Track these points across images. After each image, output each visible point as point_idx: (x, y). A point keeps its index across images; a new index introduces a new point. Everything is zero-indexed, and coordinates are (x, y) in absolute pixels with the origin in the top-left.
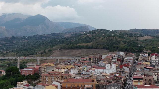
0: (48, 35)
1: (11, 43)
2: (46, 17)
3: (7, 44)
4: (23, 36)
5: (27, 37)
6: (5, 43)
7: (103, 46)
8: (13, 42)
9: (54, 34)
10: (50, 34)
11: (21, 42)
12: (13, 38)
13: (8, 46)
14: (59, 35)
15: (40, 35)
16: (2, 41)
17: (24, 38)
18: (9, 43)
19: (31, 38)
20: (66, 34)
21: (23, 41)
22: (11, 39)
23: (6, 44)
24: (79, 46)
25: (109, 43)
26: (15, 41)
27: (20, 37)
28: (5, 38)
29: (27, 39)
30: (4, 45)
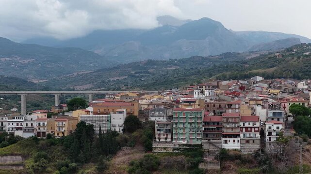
0: (217, 57)
1: (144, 72)
3: (137, 75)
4: (170, 59)
5: (176, 60)
6: (134, 72)
7: (293, 72)
8: (149, 71)
9: (228, 55)
10: (220, 55)
11: (163, 71)
12: (150, 63)
13: (138, 77)
14: (236, 57)
15: (201, 57)
16: (129, 69)
17: (171, 63)
18: (141, 72)
19: (184, 62)
20: (251, 54)
21: (168, 69)
22: (145, 64)
23: (136, 73)
24: (250, 73)
25: (307, 68)
26: (153, 68)
27: (163, 62)
28: (135, 63)
29: (175, 65)
30: (132, 76)
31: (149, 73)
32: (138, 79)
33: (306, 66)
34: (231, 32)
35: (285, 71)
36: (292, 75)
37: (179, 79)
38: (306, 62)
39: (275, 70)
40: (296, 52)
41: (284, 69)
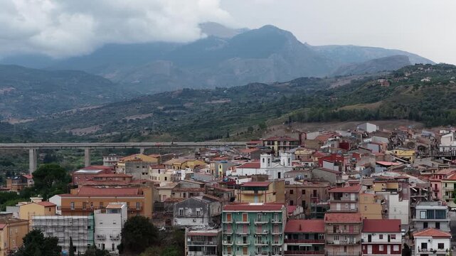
0: (287, 84)
1: (178, 107)
2: (290, 34)
3: (167, 112)
4: (217, 88)
5: (226, 89)
6: (162, 108)
7: (409, 110)
8: (185, 105)
9: (303, 81)
10: (292, 82)
11: (206, 106)
12: (187, 93)
13: (168, 115)
14: (316, 84)
15: (263, 84)
16: (155, 103)
17: (218, 93)
18: (173, 108)
19: (237, 92)
20: (339, 80)
21: (214, 102)
22: (180, 95)
23: (165, 109)
24: (342, 112)
25: (430, 103)
26: (191, 101)
27: (207, 91)
28: (163, 94)
29: (225, 96)
30: (159, 113)
31: (184, 108)
32: (168, 118)
33: (428, 100)
34: (306, 47)
35: (396, 108)
36: (407, 114)
37: (232, 119)
38: (428, 94)
39: (381, 107)
40: (408, 77)
41: (394, 105)
